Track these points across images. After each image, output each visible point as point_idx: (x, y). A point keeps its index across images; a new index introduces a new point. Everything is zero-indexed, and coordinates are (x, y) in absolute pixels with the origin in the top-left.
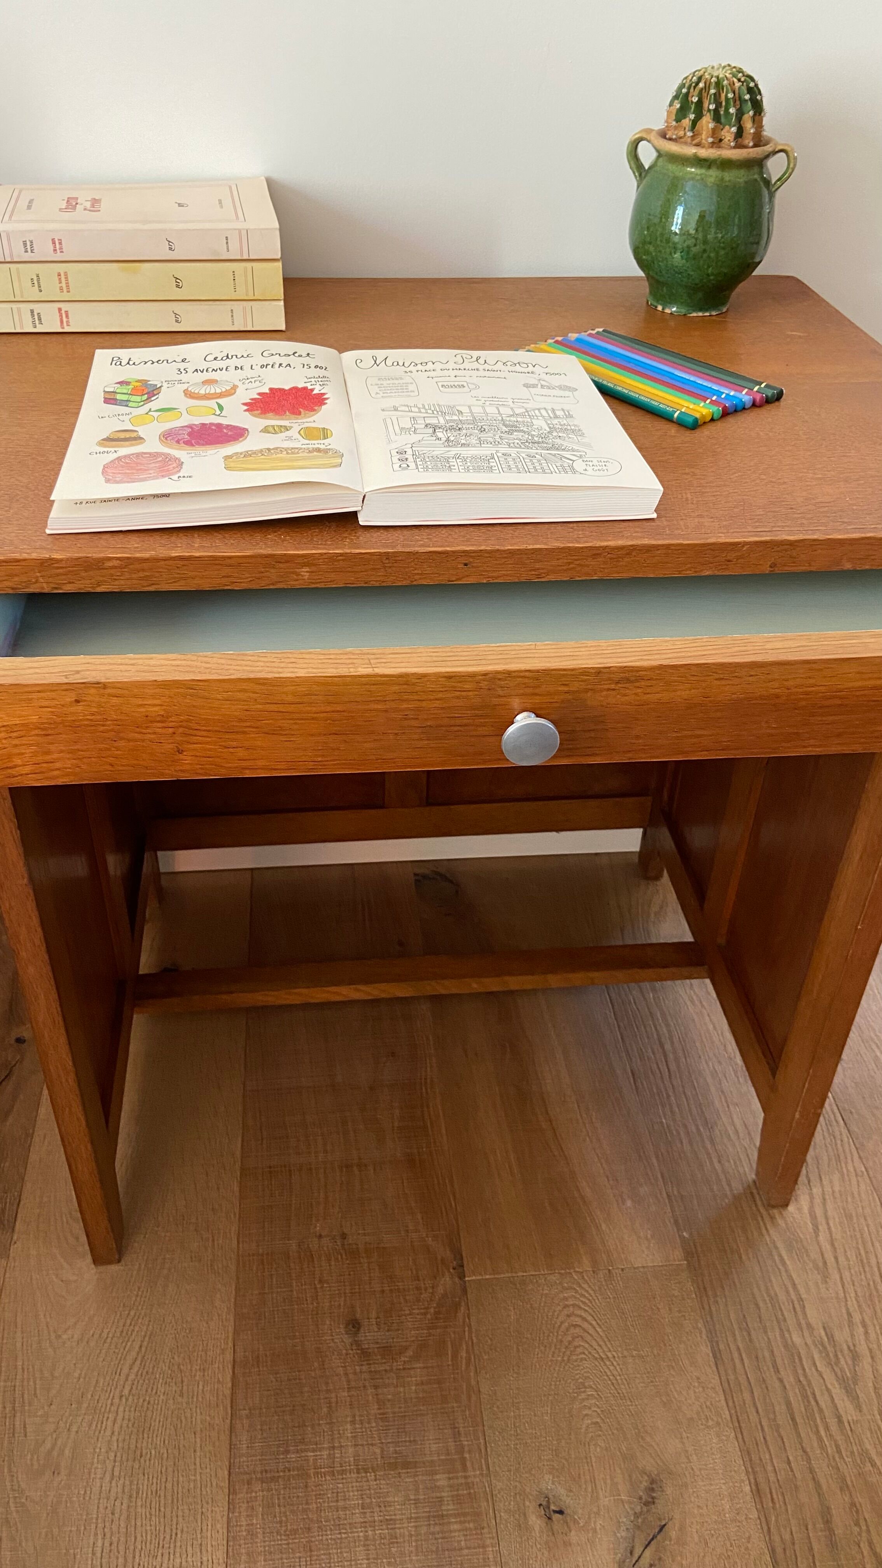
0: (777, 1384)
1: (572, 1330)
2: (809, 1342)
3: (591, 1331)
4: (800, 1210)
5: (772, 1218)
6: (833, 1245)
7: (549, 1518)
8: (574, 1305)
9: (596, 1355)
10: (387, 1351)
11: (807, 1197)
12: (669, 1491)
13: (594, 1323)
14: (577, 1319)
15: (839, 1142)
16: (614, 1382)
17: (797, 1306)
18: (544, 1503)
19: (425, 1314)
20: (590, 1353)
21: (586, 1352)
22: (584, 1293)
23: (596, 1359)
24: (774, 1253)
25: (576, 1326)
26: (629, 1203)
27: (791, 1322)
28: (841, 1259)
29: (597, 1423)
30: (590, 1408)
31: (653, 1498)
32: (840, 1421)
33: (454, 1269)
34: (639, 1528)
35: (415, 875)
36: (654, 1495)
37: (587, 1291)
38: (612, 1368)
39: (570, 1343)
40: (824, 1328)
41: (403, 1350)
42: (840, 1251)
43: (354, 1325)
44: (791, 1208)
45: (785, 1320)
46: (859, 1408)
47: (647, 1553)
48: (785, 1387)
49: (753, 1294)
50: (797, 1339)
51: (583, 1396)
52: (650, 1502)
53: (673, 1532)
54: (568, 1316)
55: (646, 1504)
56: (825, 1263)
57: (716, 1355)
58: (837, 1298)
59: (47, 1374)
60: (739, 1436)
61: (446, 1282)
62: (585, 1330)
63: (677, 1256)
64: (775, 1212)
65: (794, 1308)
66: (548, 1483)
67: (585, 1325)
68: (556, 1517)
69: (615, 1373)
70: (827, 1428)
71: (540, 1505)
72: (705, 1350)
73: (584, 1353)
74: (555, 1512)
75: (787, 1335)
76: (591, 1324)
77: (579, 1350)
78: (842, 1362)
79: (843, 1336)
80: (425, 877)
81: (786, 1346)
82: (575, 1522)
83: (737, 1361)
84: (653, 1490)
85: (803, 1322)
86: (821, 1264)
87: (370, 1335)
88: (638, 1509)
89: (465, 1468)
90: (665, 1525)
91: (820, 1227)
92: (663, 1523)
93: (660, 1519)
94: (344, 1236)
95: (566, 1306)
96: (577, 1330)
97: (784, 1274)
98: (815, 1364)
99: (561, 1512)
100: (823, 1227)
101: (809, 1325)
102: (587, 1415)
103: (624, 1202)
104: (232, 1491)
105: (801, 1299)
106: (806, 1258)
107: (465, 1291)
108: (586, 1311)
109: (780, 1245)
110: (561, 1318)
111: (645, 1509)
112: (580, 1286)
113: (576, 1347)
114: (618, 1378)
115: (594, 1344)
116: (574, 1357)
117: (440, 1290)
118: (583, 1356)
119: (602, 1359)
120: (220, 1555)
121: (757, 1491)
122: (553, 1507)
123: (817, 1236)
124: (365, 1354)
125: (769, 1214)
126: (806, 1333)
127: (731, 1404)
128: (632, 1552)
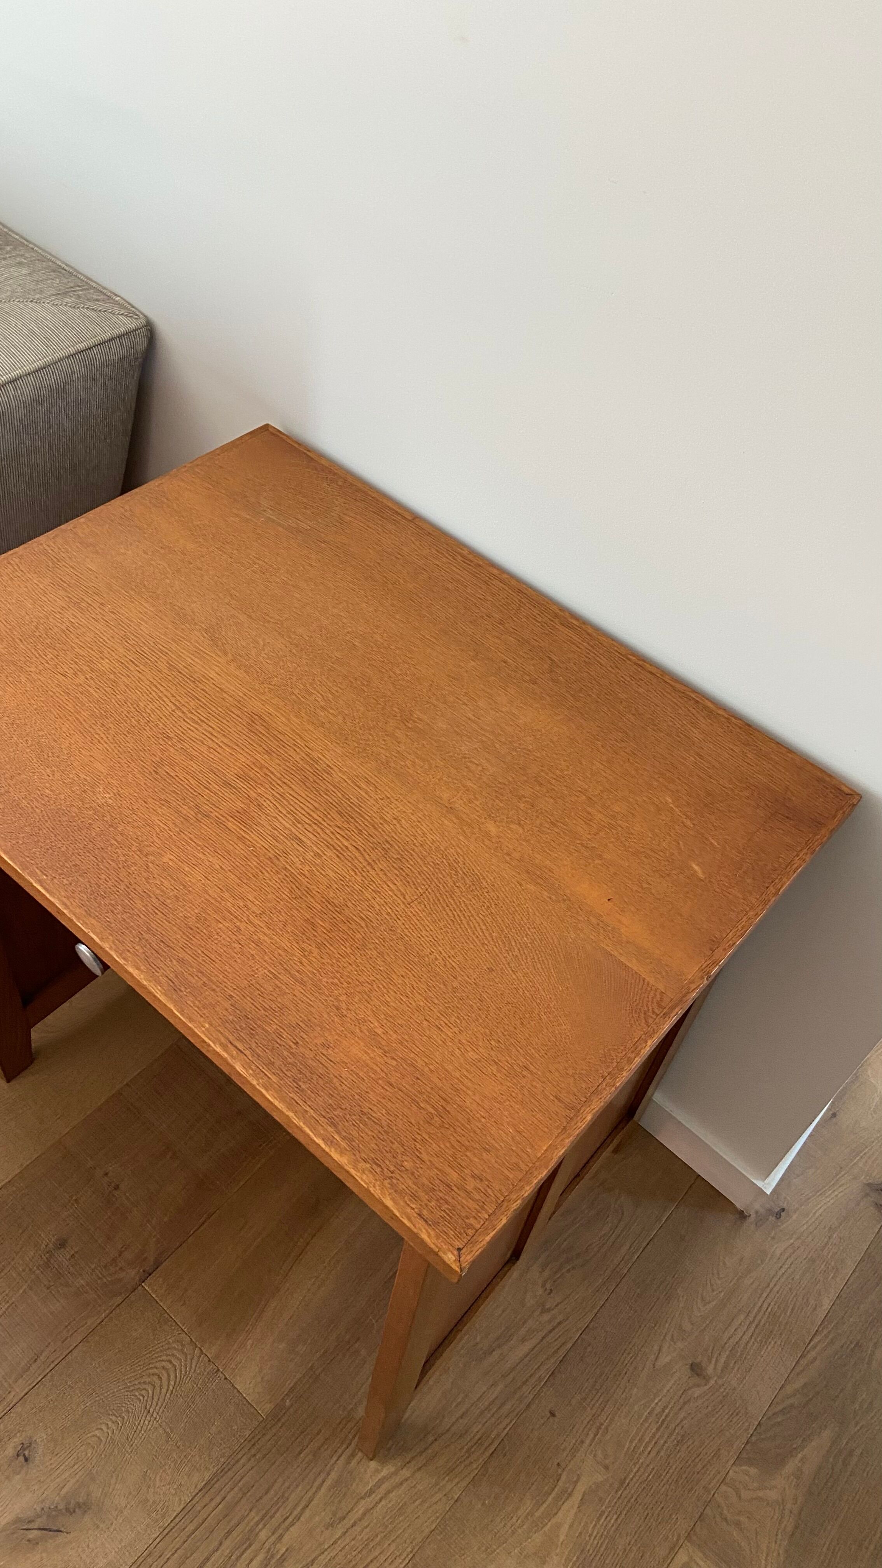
0: (216, 1544)
1: (155, 1379)
2: (267, 1545)
3: (164, 1391)
4: (377, 1471)
5: (353, 1455)
6: (364, 1514)
7: (18, 1455)
8: (174, 1366)
9: (148, 1407)
10: (59, 1276)
11: (393, 1469)
12: (87, 1518)
13: (171, 1388)
14: (166, 1375)
15: (467, 1462)
16: (138, 1431)
17: (290, 1519)
18: (25, 1446)
19: (100, 1278)
20: (147, 1401)
21: (145, 1398)
22: (188, 1365)
23: (146, 1408)
24: (323, 1476)
25: (160, 1378)
26: (282, 1346)
27: (274, 1522)
28: (357, 1528)
30: (108, 1428)
31: (74, 1511)
33: (144, 1271)
34: (49, 1516)
36: (77, 1510)
37: (191, 1367)
38: (146, 1422)
39: (145, 1383)
40: (287, 1550)
41: (65, 1284)
42: (365, 1523)
43: (62, 1244)
44: (373, 1464)
45: (271, 1517)
47: (36, 1532)
48: (217, 1550)
49: (276, 1480)
50: (263, 1535)
51: (114, 1418)
52: (70, 1512)
53: (60, 1540)
54: (163, 1368)
55: (67, 1509)
56: (344, 1518)
57: (208, 1485)
58: (321, 1544)
60: (158, 1540)
61: (132, 1274)
62: (161, 1386)
63: (265, 1408)
64: (360, 1454)
65: (287, 1518)
66: (41, 1437)
67: (165, 1383)
68: (21, 1458)
69: (145, 1427)
71: (22, 1444)
72: (207, 1475)
73: (144, 1397)
74: (24, 1455)
75: (260, 1526)
76: (168, 1387)
77: (143, 1392)
81: (251, 1531)
82: (26, 1473)
83: (213, 1504)
84: (80, 1507)
85: (280, 1531)
86: (339, 1515)
87: (63, 1258)
88: (61, 1506)
89: (16, 1381)
90: (61, 1531)
91: (373, 1496)
92: (62, 1529)
93: (63, 1526)
94: (117, 1188)
95: (170, 1362)
96: (157, 1381)
97: (310, 1494)
98: (251, 1560)
99: (26, 1460)
100: (375, 1497)
101: (281, 1537)
102: (102, 1429)
103: (281, 1342)
105: (298, 1518)
106: (336, 1501)
107: (135, 1290)
108: (176, 1377)
109: (333, 1475)
110: (158, 1364)
111: (64, 1511)
112: (192, 1359)
113: (145, 1389)
114: (143, 1432)
115: (156, 1399)
116: (137, 1394)
117: (122, 1275)
118: (141, 1398)
119: (149, 1412)
122: (26, 1453)
123: (362, 1498)
124: (47, 1264)
125: (354, 1451)
126: (273, 1538)
127: (177, 1520)
128: (30, 1522)
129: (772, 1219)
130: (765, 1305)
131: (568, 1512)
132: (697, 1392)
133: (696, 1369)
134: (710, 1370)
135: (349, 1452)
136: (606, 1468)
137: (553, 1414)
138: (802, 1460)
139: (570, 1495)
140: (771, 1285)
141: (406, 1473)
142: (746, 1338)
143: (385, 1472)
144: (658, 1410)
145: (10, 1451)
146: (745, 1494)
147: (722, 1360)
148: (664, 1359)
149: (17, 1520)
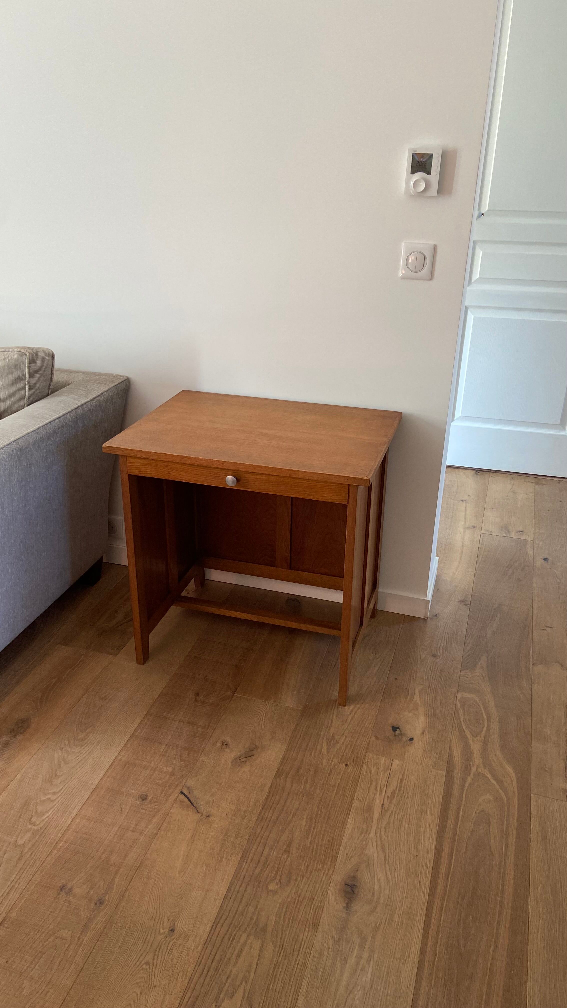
0: (308, 740)
1: (257, 713)
2: (326, 735)
3: (263, 715)
4: (349, 708)
5: (338, 708)
6: (352, 719)
8: (262, 708)
9: (260, 720)
10: (203, 702)
11: (353, 707)
12: (259, 750)
15: (377, 698)
16: (261, 726)
17: (329, 727)
18: (224, 742)
19: (218, 698)
20: (258, 718)
24: (332, 714)
25: (259, 712)
26: (295, 693)
27: (324, 729)
28: (353, 722)
29: (249, 732)
30: (250, 729)
31: (254, 750)
32: (320, 753)
33: (233, 691)
34: (245, 754)
35: (288, 598)
37: (268, 707)
38: (262, 723)
39: (254, 715)
40: (333, 734)
41: (207, 703)
42: (354, 720)
44: (346, 707)
45: (322, 729)
46: (328, 752)
47: (244, 759)
48: (310, 741)
49: (317, 721)
50: (322, 733)
51: (250, 726)
53: (254, 758)
54: (258, 710)
56: (346, 721)
57: (295, 730)
58: (343, 729)
59: (114, 681)
60: (288, 746)
61: (229, 693)
63: (301, 707)
64: (340, 707)
65: (327, 727)
66: (227, 739)
67: (261, 713)
68: (224, 745)
70: (315, 753)
71: (222, 742)
72: (293, 727)
73: (256, 718)
75: (320, 732)
76: (263, 713)
78: (332, 742)
79: (337, 738)
80: (291, 599)
81: (318, 734)
82: (229, 747)
83: (300, 732)
84: (255, 748)
85: (328, 731)
87: (201, 698)
88: (248, 750)
89: (208, 729)
91: (352, 715)
92: (253, 755)
94: (207, 676)
95: (259, 708)
97: (331, 719)
98: (323, 740)
99: (227, 745)
102: (248, 729)
103: (294, 691)
104: (146, 715)
105: (331, 726)
106: (341, 718)
107: (233, 696)
108: (264, 710)
109: (335, 713)
110: (256, 710)
111: (250, 751)
112: (266, 705)
114: (263, 725)
115: (261, 717)
116: (253, 718)
117: (226, 695)
120: (136, 726)
121: (284, 758)
123: (349, 715)
124: (196, 701)
125: (338, 706)
126: (326, 733)
127: (291, 740)
128: (240, 758)
129: (435, 617)
130: (446, 636)
131: (417, 698)
132: (438, 660)
133: (434, 656)
134: (439, 654)
135: (336, 707)
136: (422, 685)
137: (396, 679)
138: (480, 665)
139: (415, 693)
140: (445, 631)
141: (358, 706)
142: (445, 645)
143: (351, 708)
144: (429, 668)
145: (219, 745)
146: (468, 677)
147: (441, 651)
148: (423, 657)
149: (235, 759)
